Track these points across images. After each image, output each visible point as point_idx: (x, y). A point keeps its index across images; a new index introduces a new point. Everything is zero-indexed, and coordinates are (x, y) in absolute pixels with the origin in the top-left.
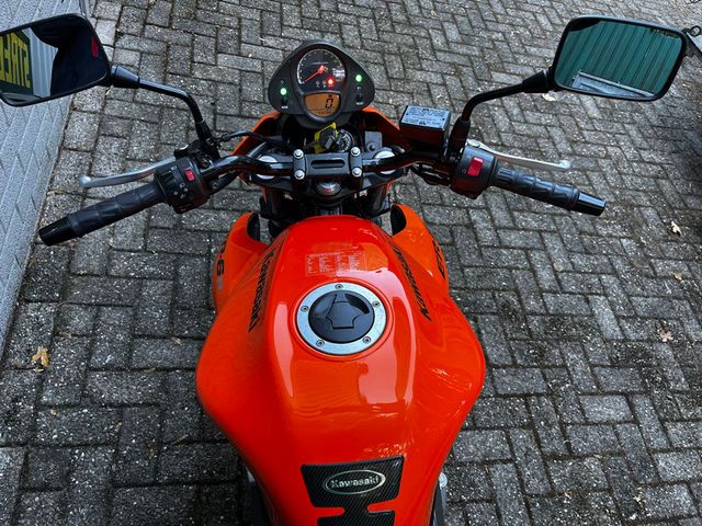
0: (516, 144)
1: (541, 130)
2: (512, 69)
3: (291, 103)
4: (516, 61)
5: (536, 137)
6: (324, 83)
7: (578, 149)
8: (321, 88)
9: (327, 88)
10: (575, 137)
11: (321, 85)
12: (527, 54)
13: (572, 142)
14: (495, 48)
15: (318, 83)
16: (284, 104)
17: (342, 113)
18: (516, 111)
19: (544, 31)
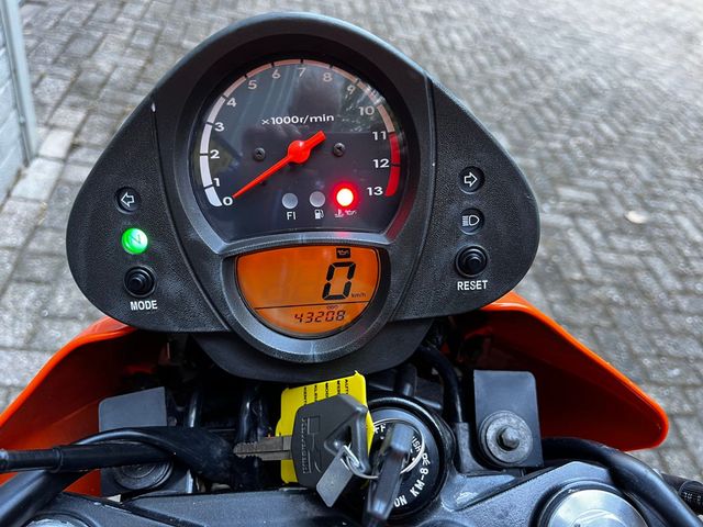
0: (608, 280)
1: (634, 260)
2: (581, 182)
3: (172, 286)
4: (584, 174)
5: (631, 270)
6: (317, 201)
7: (690, 284)
8: (305, 220)
9: (328, 224)
10: (681, 267)
11: (305, 210)
12: (595, 165)
13: (681, 276)
14: (556, 159)
15: (289, 202)
16: (142, 291)
17: (395, 325)
18: (596, 235)
19: (610, 140)
